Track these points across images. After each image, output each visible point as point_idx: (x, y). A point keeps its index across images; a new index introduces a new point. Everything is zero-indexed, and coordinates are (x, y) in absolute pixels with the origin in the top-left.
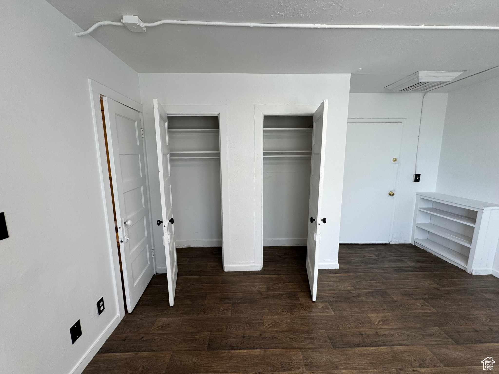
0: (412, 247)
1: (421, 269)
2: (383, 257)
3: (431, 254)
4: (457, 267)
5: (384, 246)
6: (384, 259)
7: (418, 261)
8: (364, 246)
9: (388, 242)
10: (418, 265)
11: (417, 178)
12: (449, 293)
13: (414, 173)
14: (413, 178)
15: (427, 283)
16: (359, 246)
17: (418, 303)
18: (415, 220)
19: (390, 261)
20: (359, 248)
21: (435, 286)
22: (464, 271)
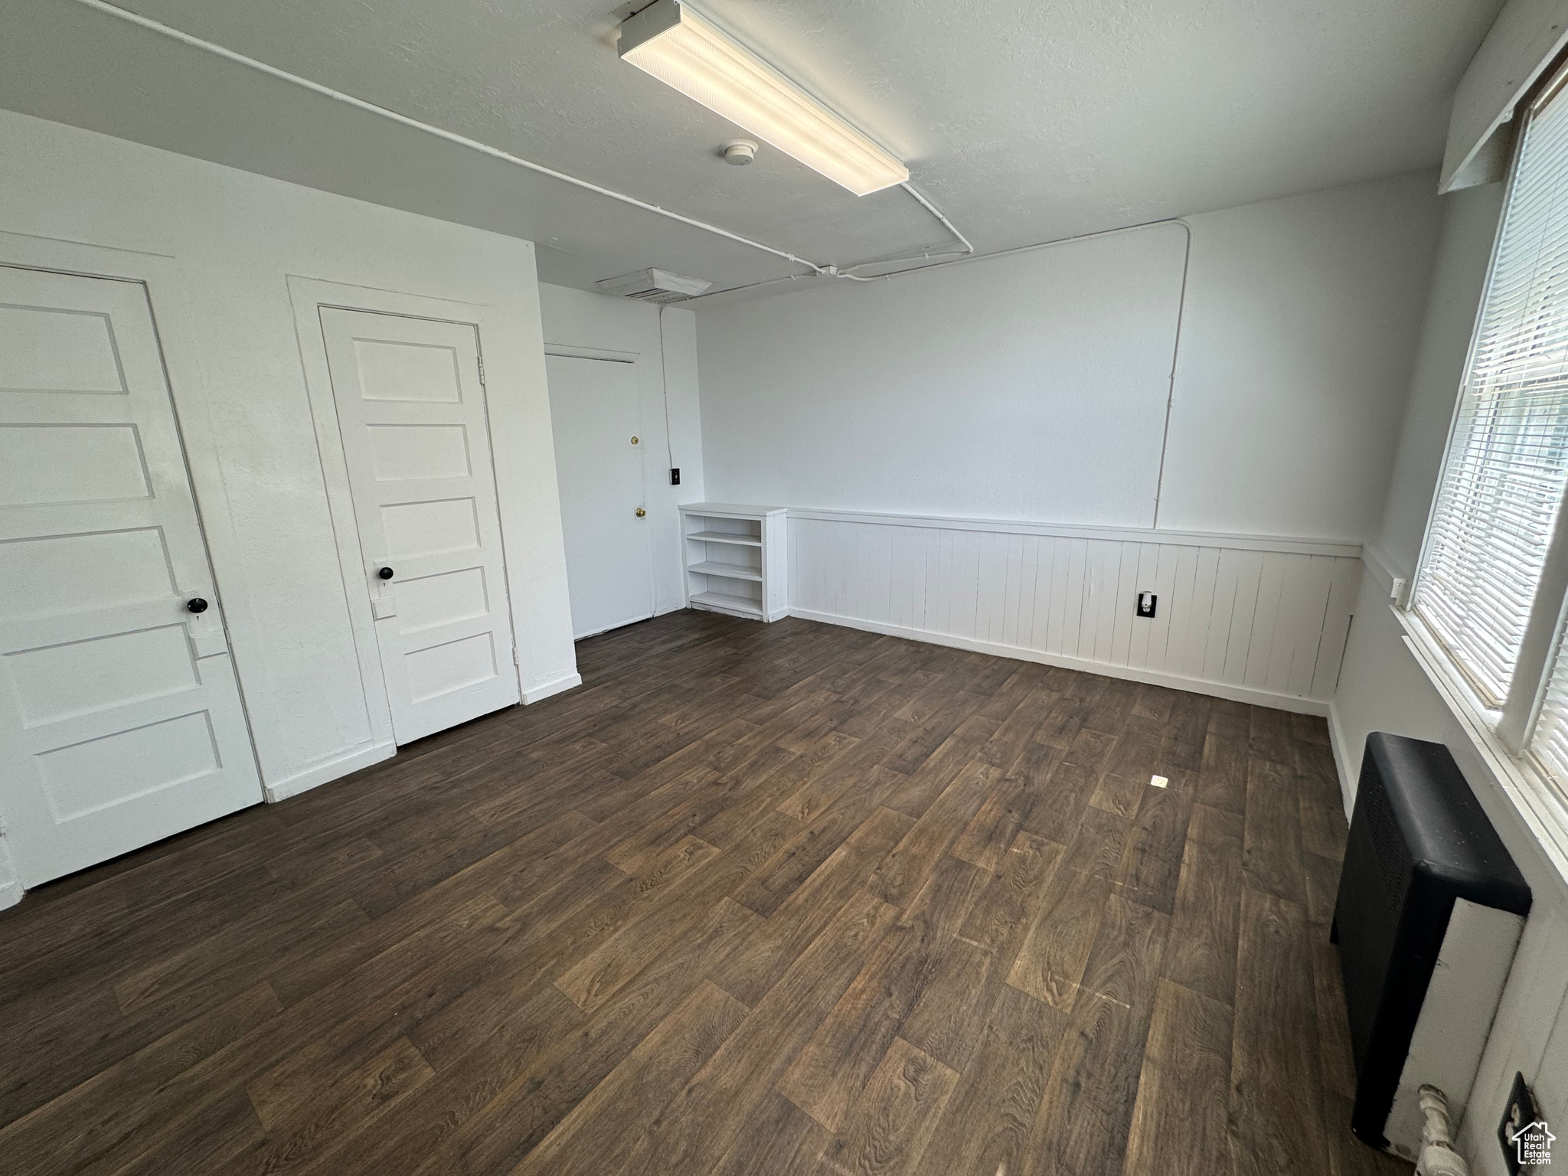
0: (689, 612)
1: (710, 638)
2: (652, 640)
3: (718, 614)
4: (752, 620)
5: (646, 624)
6: (653, 642)
7: (704, 629)
8: (611, 635)
9: (650, 616)
10: (704, 634)
11: (675, 477)
12: (749, 653)
13: (670, 468)
14: (669, 477)
15: (722, 652)
16: (602, 638)
17: (718, 679)
18: (685, 562)
19: (664, 642)
20: (604, 640)
21: (734, 651)
22: (761, 622)
